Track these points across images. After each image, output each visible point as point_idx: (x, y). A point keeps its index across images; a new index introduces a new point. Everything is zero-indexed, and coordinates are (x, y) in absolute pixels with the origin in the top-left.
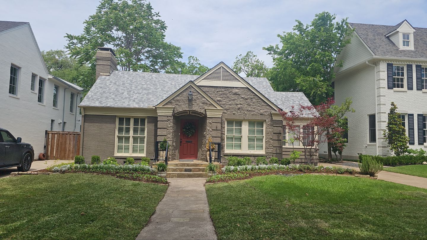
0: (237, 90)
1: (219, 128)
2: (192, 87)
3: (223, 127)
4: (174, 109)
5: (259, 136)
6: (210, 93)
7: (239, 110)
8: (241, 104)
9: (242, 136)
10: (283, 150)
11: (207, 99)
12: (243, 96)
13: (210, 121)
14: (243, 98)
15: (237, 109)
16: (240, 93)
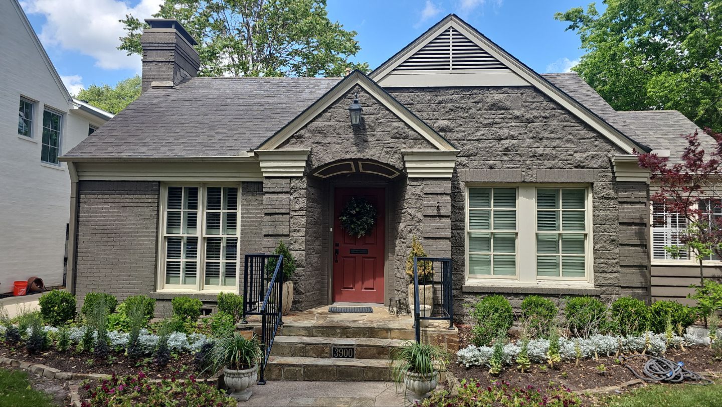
0: (498, 96)
1: (447, 209)
2: (363, 89)
3: (458, 209)
4: (309, 157)
5: (573, 233)
6: (418, 106)
7: (505, 155)
8: (513, 137)
9: (517, 234)
10: (654, 271)
11: (406, 124)
12: (517, 113)
13: (418, 190)
14: (517, 117)
15: (500, 153)
16: (508, 104)
